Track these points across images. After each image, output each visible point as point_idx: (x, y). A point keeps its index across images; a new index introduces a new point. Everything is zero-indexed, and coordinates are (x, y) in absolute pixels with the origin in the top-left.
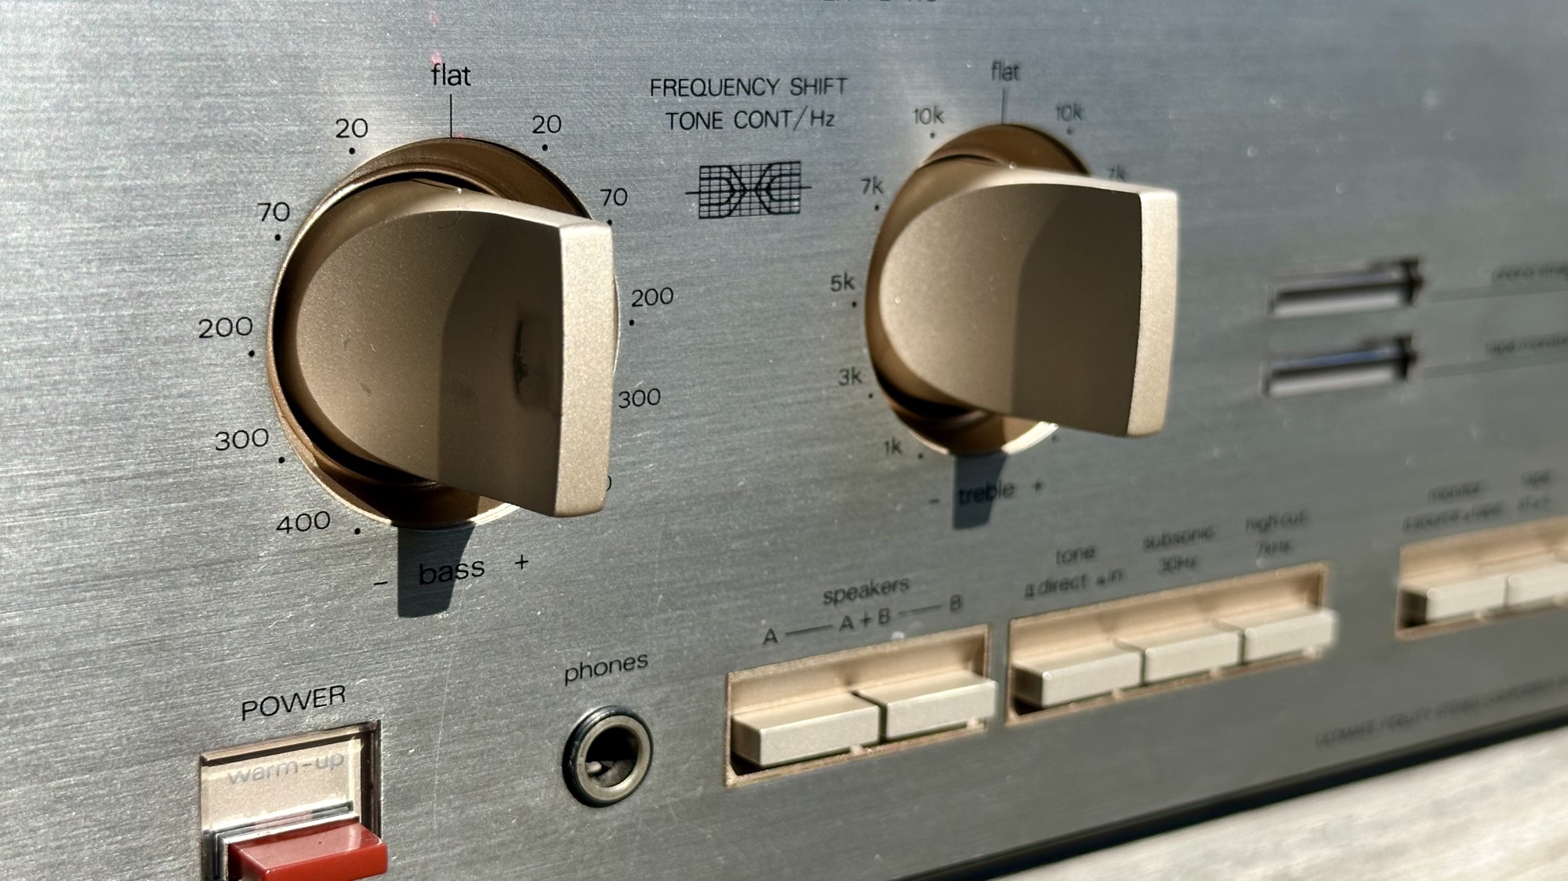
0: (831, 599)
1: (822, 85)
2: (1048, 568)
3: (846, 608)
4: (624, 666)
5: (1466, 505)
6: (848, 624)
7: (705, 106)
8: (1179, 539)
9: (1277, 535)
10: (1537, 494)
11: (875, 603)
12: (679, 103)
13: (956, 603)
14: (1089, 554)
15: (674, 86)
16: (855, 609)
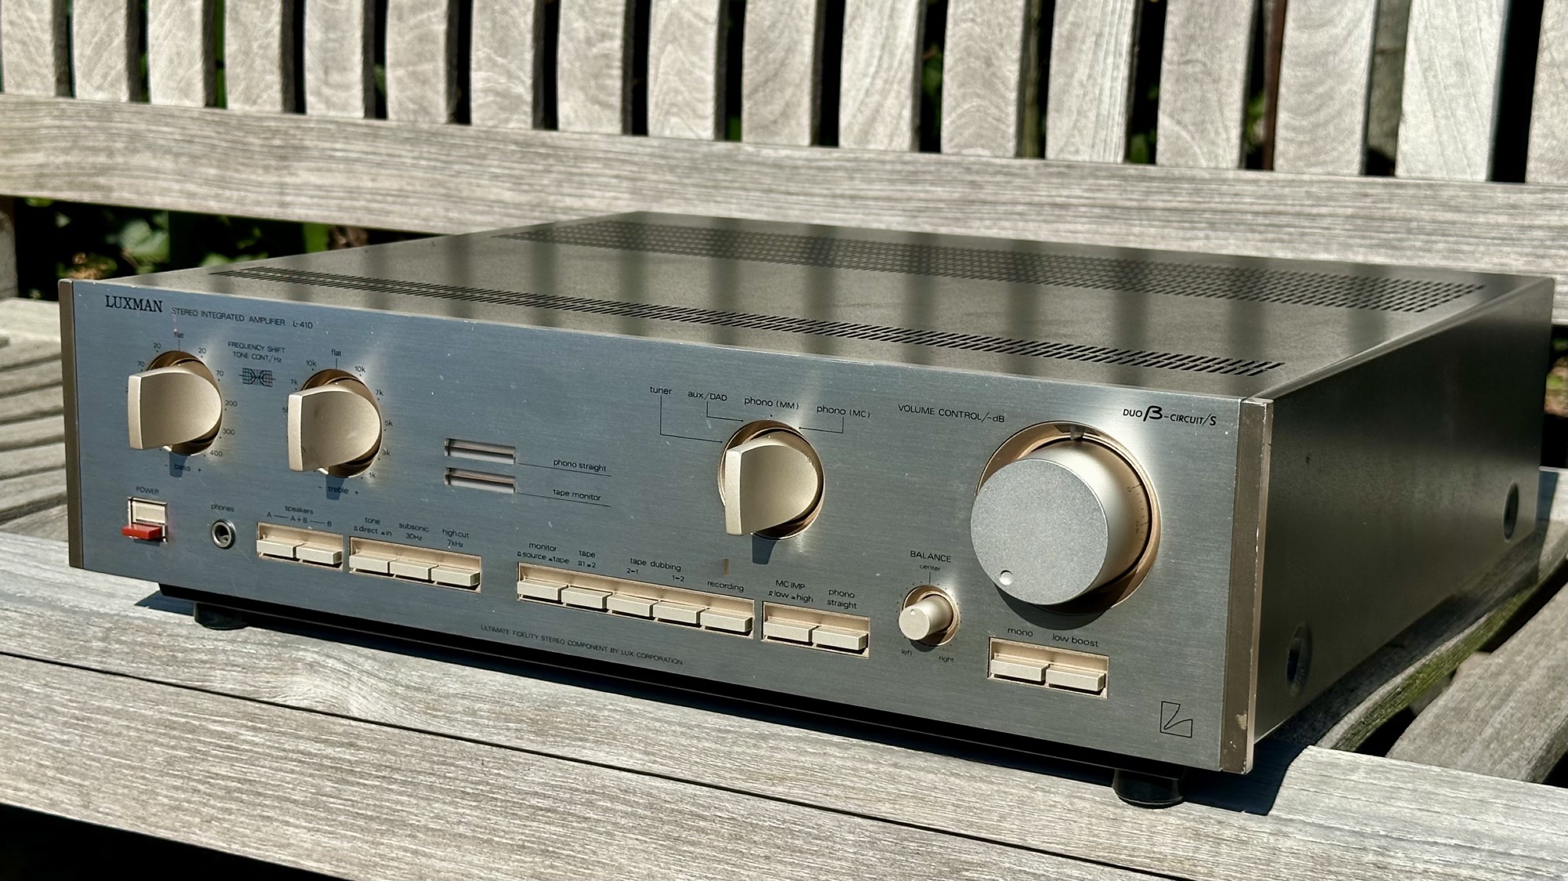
0: (288, 509)
1: (277, 350)
2: (361, 523)
3: (292, 513)
4: (228, 509)
5: (549, 554)
6: (293, 519)
7: (244, 351)
8: (413, 528)
9: (455, 538)
10: (589, 561)
11: (302, 515)
12: (237, 350)
13: (329, 523)
14: (377, 522)
15: (235, 345)
16: (296, 515)
